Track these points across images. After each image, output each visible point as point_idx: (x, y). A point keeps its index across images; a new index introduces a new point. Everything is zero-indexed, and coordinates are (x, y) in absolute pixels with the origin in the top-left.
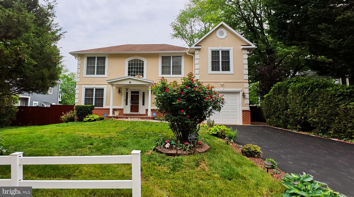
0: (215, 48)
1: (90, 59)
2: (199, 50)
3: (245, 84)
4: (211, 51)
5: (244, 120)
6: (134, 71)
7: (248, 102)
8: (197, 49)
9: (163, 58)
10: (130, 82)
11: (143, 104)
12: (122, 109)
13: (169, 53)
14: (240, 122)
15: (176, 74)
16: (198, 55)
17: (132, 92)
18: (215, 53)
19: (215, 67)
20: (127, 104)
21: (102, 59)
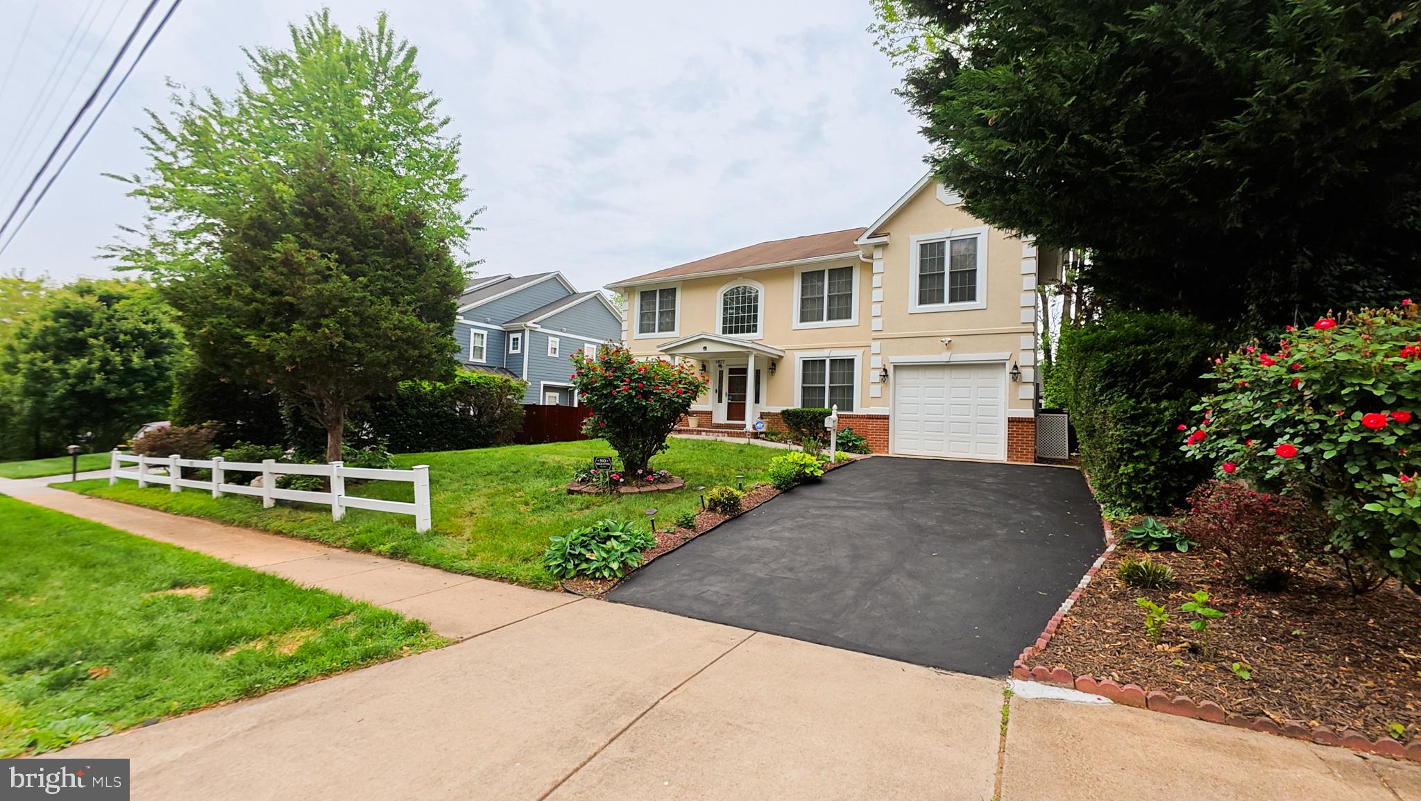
0: (931, 236)
1: (647, 296)
2: (884, 246)
3: (1023, 337)
4: (919, 247)
5: (1011, 449)
6: (743, 317)
7: (1029, 392)
8: (877, 246)
9: (806, 277)
10: (705, 348)
11: (757, 401)
12: (711, 413)
13: (819, 263)
14: (999, 454)
15: (838, 318)
16: (881, 262)
17: (731, 371)
18: (931, 252)
19: (930, 292)
20: (720, 401)
21: (669, 293)
